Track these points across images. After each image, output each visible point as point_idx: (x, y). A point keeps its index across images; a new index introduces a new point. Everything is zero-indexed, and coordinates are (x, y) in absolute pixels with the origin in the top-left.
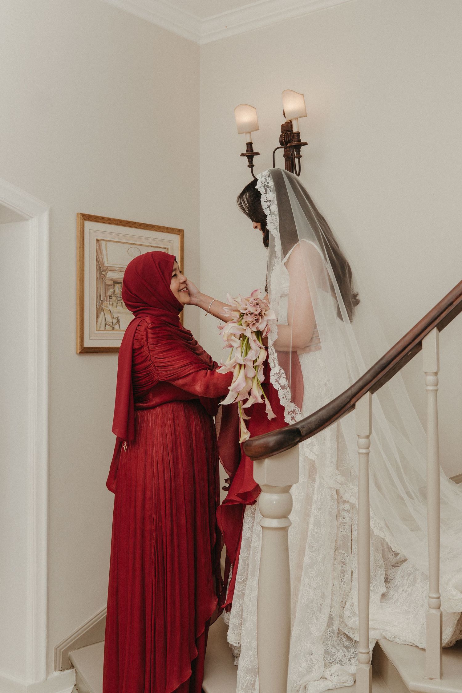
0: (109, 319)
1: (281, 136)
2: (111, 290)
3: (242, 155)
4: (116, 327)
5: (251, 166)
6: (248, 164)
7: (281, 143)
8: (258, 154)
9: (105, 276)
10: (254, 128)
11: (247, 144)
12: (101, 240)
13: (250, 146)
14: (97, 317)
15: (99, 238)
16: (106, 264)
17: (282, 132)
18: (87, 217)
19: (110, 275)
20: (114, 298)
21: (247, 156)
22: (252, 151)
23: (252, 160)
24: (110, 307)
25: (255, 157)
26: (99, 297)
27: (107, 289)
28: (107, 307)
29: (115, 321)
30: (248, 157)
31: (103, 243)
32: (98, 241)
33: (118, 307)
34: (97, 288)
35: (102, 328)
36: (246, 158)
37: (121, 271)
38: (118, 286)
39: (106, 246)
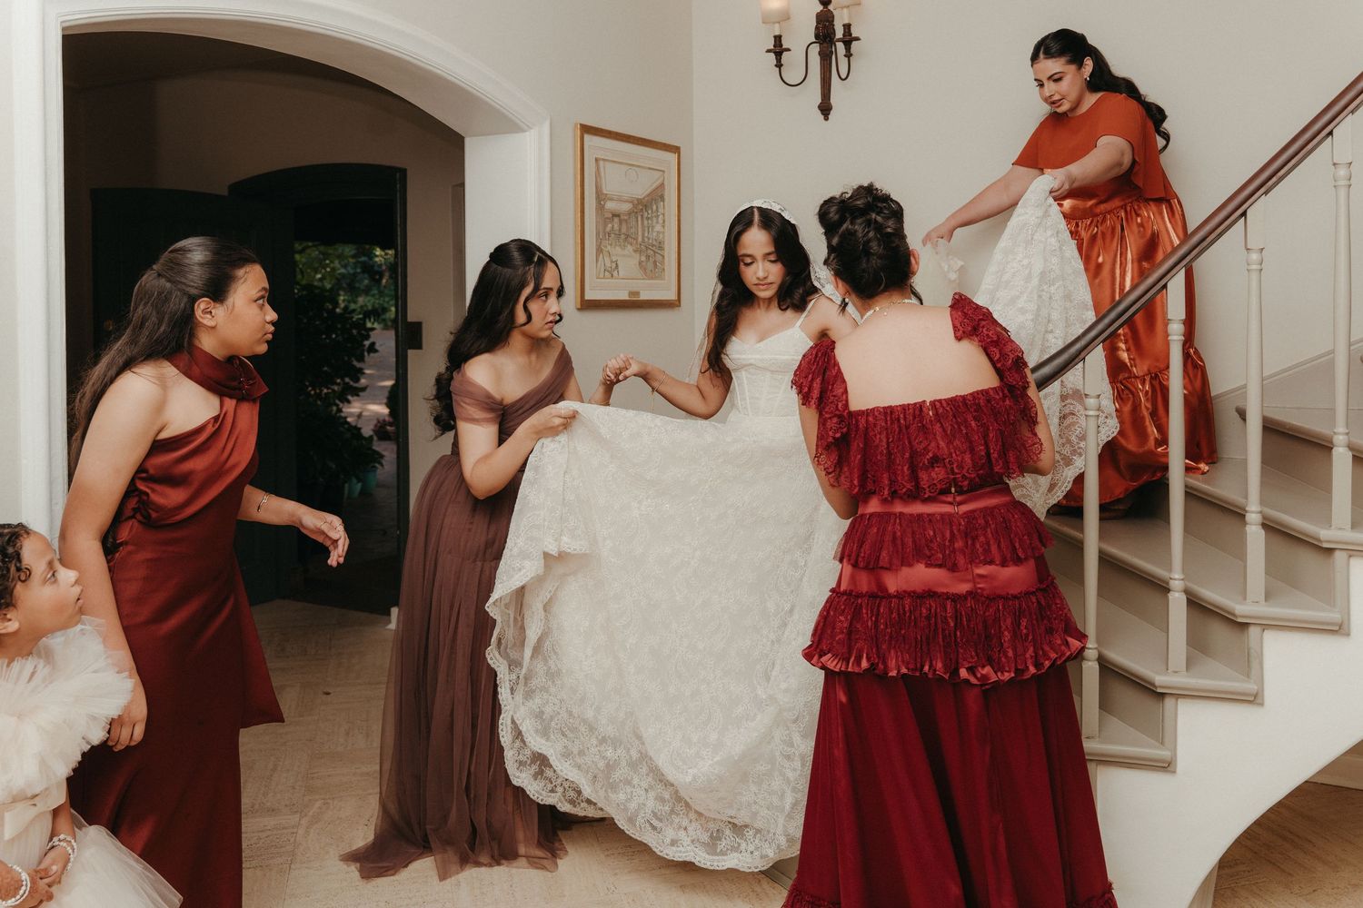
0: (608, 264)
1: (817, 28)
2: (610, 225)
3: (768, 51)
4: (615, 273)
5: (779, 65)
6: (775, 63)
7: (817, 36)
8: (788, 50)
9: (603, 206)
10: (785, 17)
11: (775, 37)
12: (600, 159)
13: (778, 39)
14: (597, 261)
15: (599, 156)
16: (605, 192)
17: (818, 22)
18: (586, 129)
19: (610, 205)
20: (613, 235)
22: (781, 46)
24: (609, 247)
25: (785, 54)
26: (598, 234)
27: (605, 226)
28: (606, 247)
29: (614, 265)
30: (775, 53)
31: (601, 163)
32: (597, 160)
33: (617, 248)
34: (597, 222)
35: (602, 276)
36: (772, 55)
37: (620, 200)
38: (616, 220)
39: (604, 168)
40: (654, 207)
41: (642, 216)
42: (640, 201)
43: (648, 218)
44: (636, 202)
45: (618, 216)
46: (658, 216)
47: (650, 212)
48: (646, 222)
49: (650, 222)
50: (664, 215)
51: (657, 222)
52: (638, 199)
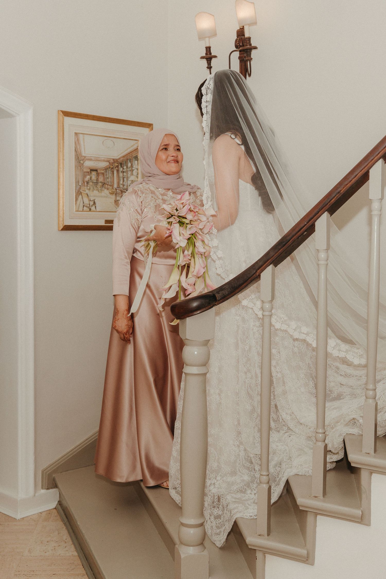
0: (86, 201)
1: (236, 40)
2: (88, 177)
3: (202, 58)
4: (93, 208)
5: (209, 67)
6: (207, 66)
7: (236, 47)
8: (215, 57)
9: (83, 164)
10: (213, 34)
11: (206, 48)
12: (79, 133)
13: (208, 49)
14: (76, 200)
15: (77, 132)
16: (84, 155)
17: (238, 37)
18: (67, 114)
19: (88, 164)
20: (91, 183)
21: (206, 58)
22: (211, 54)
23: (210, 62)
24: (87, 191)
25: (213, 60)
26: (77, 182)
27: (85, 176)
28: (85, 191)
29: (92, 203)
31: (81, 136)
32: (76, 134)
33: (95, 191)
34: (76, 175)
35: (81, 209)
36: (205, 61)
37: (97, 160)
38: (94, 173)
39: (84, 139)
40: (129, 165)
41: (118, 171)
42: (115, 161)
43: (123, 172)
44: (112, 161)
45: (96, 170)
46: (132, 171)
47: (125, 167)
48: (121, 175)
49: (125, 174)
50: (138, 169)
51: (132, 174)
52: (113, 160)
